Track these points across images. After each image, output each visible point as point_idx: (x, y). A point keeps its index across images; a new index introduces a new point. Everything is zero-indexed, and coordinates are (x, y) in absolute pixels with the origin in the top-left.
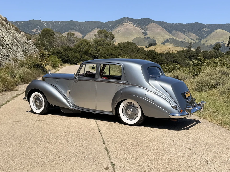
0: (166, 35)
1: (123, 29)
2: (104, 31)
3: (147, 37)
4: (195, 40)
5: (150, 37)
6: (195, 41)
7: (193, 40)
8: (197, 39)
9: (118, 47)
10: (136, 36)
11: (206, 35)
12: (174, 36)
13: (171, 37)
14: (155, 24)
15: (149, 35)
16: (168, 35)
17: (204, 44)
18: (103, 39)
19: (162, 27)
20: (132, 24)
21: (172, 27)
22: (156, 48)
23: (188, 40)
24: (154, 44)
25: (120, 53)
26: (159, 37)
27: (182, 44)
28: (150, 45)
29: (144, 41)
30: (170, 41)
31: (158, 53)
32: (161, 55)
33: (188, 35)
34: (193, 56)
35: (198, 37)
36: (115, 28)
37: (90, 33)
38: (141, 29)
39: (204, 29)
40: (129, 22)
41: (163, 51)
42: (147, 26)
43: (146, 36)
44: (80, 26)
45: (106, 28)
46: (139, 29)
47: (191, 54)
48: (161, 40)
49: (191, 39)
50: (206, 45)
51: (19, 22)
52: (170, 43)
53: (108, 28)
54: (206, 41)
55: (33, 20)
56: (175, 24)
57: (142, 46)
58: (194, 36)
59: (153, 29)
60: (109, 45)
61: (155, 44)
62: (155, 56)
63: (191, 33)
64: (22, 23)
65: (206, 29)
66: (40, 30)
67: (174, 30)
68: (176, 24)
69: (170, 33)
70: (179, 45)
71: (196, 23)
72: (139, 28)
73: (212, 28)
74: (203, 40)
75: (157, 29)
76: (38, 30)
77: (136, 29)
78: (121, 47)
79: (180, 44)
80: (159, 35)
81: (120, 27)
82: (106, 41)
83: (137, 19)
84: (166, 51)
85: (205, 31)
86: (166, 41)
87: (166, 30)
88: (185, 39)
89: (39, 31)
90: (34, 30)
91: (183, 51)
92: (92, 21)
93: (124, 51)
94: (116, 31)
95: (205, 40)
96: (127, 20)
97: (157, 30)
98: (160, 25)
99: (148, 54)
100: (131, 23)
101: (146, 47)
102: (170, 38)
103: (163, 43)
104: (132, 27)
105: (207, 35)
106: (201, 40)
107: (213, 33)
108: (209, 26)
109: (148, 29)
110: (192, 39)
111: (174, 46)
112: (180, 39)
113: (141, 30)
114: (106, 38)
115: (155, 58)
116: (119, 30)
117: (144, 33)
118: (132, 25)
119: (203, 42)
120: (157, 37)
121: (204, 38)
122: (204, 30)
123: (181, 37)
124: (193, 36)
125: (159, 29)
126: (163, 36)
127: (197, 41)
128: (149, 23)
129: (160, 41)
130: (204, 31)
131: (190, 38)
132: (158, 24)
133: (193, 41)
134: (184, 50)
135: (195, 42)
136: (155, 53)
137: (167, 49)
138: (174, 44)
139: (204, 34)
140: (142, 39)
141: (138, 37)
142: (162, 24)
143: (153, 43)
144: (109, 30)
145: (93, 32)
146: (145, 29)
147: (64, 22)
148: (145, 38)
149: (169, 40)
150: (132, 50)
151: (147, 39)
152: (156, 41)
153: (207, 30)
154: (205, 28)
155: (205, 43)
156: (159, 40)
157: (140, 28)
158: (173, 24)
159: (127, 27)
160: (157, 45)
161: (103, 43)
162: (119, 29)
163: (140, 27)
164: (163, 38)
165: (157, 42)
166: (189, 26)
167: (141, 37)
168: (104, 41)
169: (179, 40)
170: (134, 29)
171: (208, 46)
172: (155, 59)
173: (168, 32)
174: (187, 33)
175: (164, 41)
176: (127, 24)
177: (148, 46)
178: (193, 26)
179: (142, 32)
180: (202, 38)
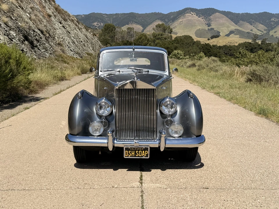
0: (231, 26)
1: (185, 20)
2: (163, 25)
3: (211, 28)
5: (214, 29)
6: (263, 32)
7: (261, 31)
8: (265, 30)
9: (175, 41)
10: (199, 27)
11: (275, 25)
12: (239, 26)
13: (236, 28)
14: (220, 14)
15: (213, 26)
16: (233, 26)
17: (272, 36)
18: (161, 32)
19: (227, 17)
20: (194, 14)
21: (238, 17)
22: (218, 40)
23: (256, 31)
24: (216, 35)
25: (176, 46)
26: (223, 29)
27: (248, 35)
28: (212, 37)
29: (207, 32)
30: (235, 33)
31: (218, 46)
32: (220, 47)
34: (256, 48)
35: (266, 28)
36: (177, 19)
37: (151, 26)
38: (205, 20)
39: (273, 19)
40: (191, 13)
41: (226, 43)
42: (211, 17)
43: (210, 28)
44: (141, 18)
45: (167, 20)
47: (253, 47)
48: (225, 31)
49: (258, 30)
50: (275, 36)
51: (81, 15)
52: (235, 35)
53: (169, 19)
54: (275, 32)
55: (94, 13)
56: (242, 14)
57: (204, 38)
58: (261, 27)
59: (217, 19)
60: (167, 38)
61: (218, 36)
63: (258, 23)
64: (83, 16)
65: (276, 19)
66: (101, 23)
67: (240, 20)
68: (243, 13)
69: (236, 24)
70: (245, 36)
71: (264, 12)
72: (202, 19)
74: (271, 31)
75: (222, 20)
76: (99, 23)
77: (199, 20)
78: (178, 41)
79: (246, 35)
80: (223, 26)
81: (182, 18)
82: (164, 35)
83: (200, 9)
84: (229, 43)
85: (274, 21)
86: (231, 32)
87: (232, 20)
88: (251, 30)
89: (99, 25)
90: (95, 24)
91: (244, 43)
92: (152, 13)
93: (180, 45)
94: (177, 22)
95: (274, 31)
96: (190, 10)
97: (222, 21)
98: (226, 15)
100: (193, 14)
101: (209, 39)
102: (235, 29)
103: (228, 35)
104: (195, 18)
105: (277, 26)
106: (269, 30)
109: (212, 20)
110: (260, 30)
111: (240, 38)
113: (204, 20)
114: (165, 32)
116: (180, 22)
117: (207, 24)
118: (195, 16)
119: (271, 33)
120: (222, 29)
121: (272, 29)
122: (273, 20)
123: (247, 28)
125: (224, 20)
126: (228, 27)
127: (265, 32)
128: (213, 13)
130: (272, 21)
131: (258, 28)
132: (223, 14)
133: (260, 32)
134: (246, 42)
135: (262, 33)
137: (230, 41)
138: (240, 35)
139: (273, 24)
140: (206, 30)
141: (201, 29)
142: (228, 14)
144: (170, 22)
145: (153, 24)
146: (208, 20)
147: (124, 14)
148: (208, 29)
149: (234, 32)
150: (187, 44)
151: (211, 30)
152: (220, 32)
154: (275, 18)
155: (274, 34)
156: (224, 31)
157: (204, 19)
159: (189, 18)
160: (220, 37)
161: (161, 36)
162: (181, 20)
163: (203, 17)
164: (228, 29)
165: (221, 34)
166: (256, 16)
167: (204, 29)
168: (162, 35)
169: (245, 31)
170: (197, 20)
171: (277, 37)
173: (233, 22)
174: (254, 23)
175: (229, 32)
176: (189, 15)
177: (211, 38)
178: (261, 16)
179: (205, 23)
180: (270, 29)
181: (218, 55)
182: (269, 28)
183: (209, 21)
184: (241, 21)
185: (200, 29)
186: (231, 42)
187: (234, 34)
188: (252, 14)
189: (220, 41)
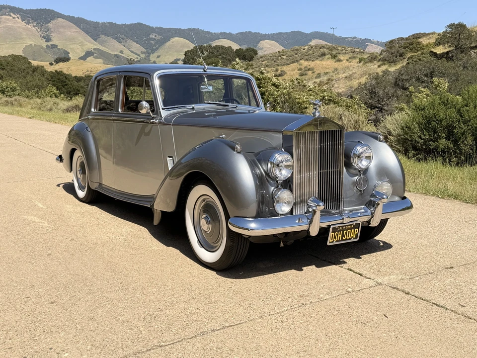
0: (87, 43)
1: (1, 27)
3: (52, 45)
4: (140, 53)
5: (57, 46)
6: (139, 56)
7: (136, 54)
8: (143, 53)
10: (29, 42)
11: (157, 46)
12: (101, 45)
13: (96, 47)
14: (65, 21)
16: (90, 42)
17: (154, 62)
19: (79, 26)
20: (18, 17)
21: (98, 29)
22: (69, 66)
23: (127, 54)
24: (64, 58)
26: (74, 47)
27: (116, 59)
28: (58, 61)
29: (45, 52)
30: (95, 55)
31: (73, 76)
32: (79, 79)
33: (127, 45)
35: (144, 50)
38: (39, 30)
39: (152, 36)
40: (12, 14)
41: (83, 72)
42: (49, 24)
43: (49, 44)
46: (33, 28)
48: (78, 51)
49: (132, 52)
52: (95, 58)
54: (158, 57)
56: (102, 23)
57: (41, 61)
59: (61, 30)
61: (66, 60)
62: (65, 82)
63: (131, 41)
65: (157, 35)
67: (102, 34)
68: (104, 23)
69: (95, 40)
70: (112, 62)
71: (139, 24)
72: (34, 26)
73: (167, 34)
74: (152, 55)
75: (70, 31)
77: (28, 29)
79: (114, 60)
80: (74, 42)
83: (29, 10)
84: (89, 73)
85: (155, 39)
86: (88, 54)
87: (87, 33)
88: (121, 52)
95: (156, 54)
96: (8, 10)
97: (69, 33)
98: (75, 24)
99: (52, 78)
100: (16, 16)
101: (51, 64)
102: (94, 49)
103: (83, 58)
104: (20, 25)
105: (159, 46)
106: (149, 54)
107: (168, 43)
108: (160, 31)
109: (53, 30)
110: (135, 52)
111: (104, 63)
112: (113, 51)
113: (37, 30)
115: (66, 85)
117: (44, 37)
118: (20, 20)
119: (153, 57)
120: (72, 46)
121: (154, 51)
122: (154, 37)
123: (114, 47)
124: (136, 47)
125: (74, 31)
126: (82, 44)
127: (143, 56)
128: (53, 19)
129: (76, 53)
130: (152, 38)
131: (131, 49)
132: (70, 22)
133: (136, 56)
135: (139, 58)
136: (66, 77)
137: (90, 69)
138: (103, 59)
139: (153, 43)
140: (42, 48)
141: (33, 45)
142: (78, 22)
143: (63, 56)
146: (46, 30)
148: (47, 46)
149: (93, 53)
150: (22, 70)
151: (51, 48)
152: (68, 53)
153: (158, 37)
154: (155, 34)
155: (156, 60)
156: (75, 51)
157: (36, 28)
158: (97, 23)
159: (8, 23)
160: (71, 61)
163: (35, 25)
164: (82, 48)
165: (70, 56)
166: (127, 29)
167: (39, 46)
169: (111, 52)
170: (24, 29)
172: (66, 87)
173: (90, 36)
174: (125, 40)
175: (84, 53)
176: (8, 19)
177: (54, 62)
178: (133, 29)
179: (41, 36)
180: (150, 51)
181: (81, 92)
182: (148, 50)
183: (46, 32)
184: (103, 36)
185: (31, 45)
186: (92, 70)
187: (93, 57)
188: (119, 25)
189: (73, 68)
